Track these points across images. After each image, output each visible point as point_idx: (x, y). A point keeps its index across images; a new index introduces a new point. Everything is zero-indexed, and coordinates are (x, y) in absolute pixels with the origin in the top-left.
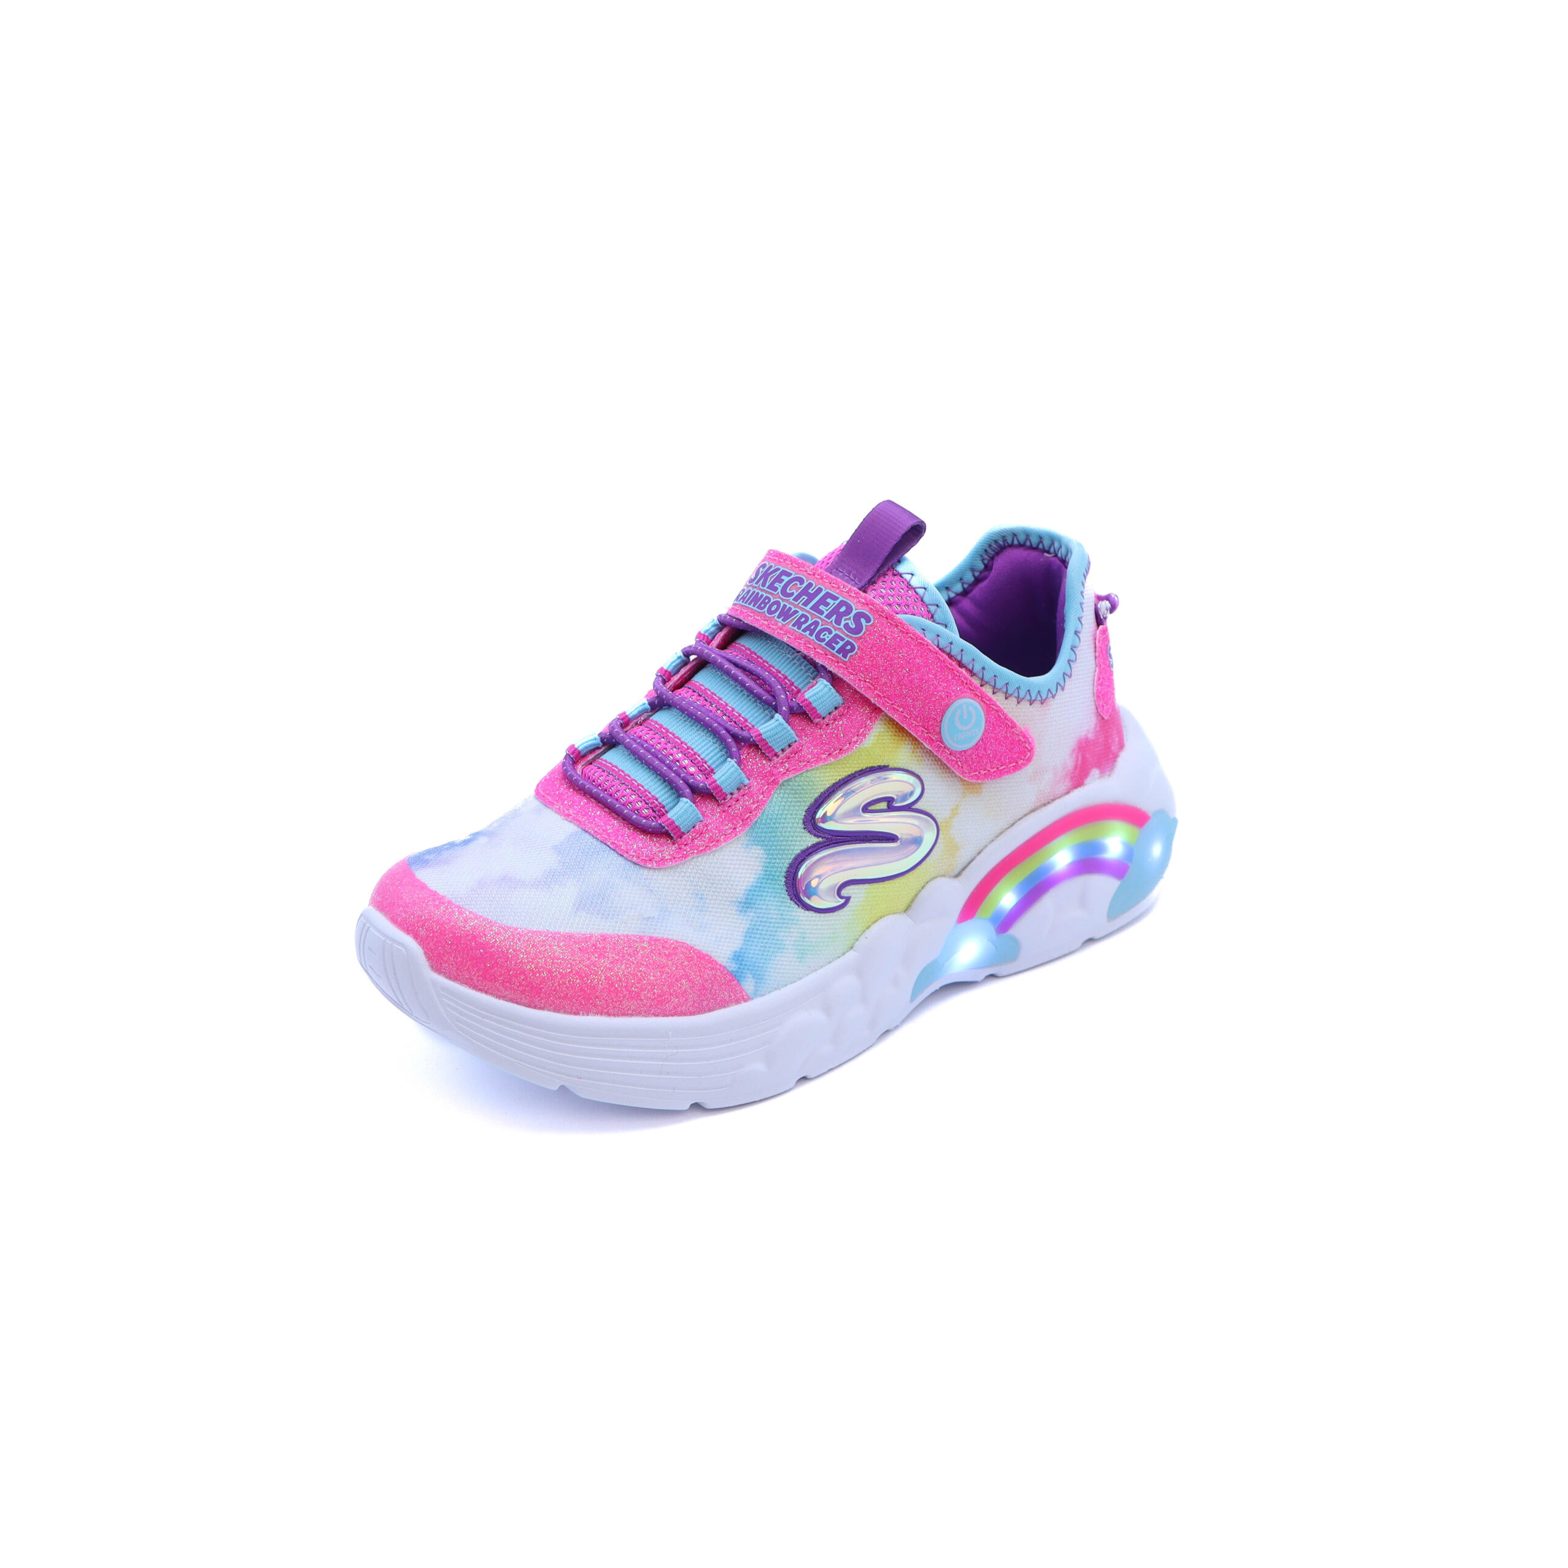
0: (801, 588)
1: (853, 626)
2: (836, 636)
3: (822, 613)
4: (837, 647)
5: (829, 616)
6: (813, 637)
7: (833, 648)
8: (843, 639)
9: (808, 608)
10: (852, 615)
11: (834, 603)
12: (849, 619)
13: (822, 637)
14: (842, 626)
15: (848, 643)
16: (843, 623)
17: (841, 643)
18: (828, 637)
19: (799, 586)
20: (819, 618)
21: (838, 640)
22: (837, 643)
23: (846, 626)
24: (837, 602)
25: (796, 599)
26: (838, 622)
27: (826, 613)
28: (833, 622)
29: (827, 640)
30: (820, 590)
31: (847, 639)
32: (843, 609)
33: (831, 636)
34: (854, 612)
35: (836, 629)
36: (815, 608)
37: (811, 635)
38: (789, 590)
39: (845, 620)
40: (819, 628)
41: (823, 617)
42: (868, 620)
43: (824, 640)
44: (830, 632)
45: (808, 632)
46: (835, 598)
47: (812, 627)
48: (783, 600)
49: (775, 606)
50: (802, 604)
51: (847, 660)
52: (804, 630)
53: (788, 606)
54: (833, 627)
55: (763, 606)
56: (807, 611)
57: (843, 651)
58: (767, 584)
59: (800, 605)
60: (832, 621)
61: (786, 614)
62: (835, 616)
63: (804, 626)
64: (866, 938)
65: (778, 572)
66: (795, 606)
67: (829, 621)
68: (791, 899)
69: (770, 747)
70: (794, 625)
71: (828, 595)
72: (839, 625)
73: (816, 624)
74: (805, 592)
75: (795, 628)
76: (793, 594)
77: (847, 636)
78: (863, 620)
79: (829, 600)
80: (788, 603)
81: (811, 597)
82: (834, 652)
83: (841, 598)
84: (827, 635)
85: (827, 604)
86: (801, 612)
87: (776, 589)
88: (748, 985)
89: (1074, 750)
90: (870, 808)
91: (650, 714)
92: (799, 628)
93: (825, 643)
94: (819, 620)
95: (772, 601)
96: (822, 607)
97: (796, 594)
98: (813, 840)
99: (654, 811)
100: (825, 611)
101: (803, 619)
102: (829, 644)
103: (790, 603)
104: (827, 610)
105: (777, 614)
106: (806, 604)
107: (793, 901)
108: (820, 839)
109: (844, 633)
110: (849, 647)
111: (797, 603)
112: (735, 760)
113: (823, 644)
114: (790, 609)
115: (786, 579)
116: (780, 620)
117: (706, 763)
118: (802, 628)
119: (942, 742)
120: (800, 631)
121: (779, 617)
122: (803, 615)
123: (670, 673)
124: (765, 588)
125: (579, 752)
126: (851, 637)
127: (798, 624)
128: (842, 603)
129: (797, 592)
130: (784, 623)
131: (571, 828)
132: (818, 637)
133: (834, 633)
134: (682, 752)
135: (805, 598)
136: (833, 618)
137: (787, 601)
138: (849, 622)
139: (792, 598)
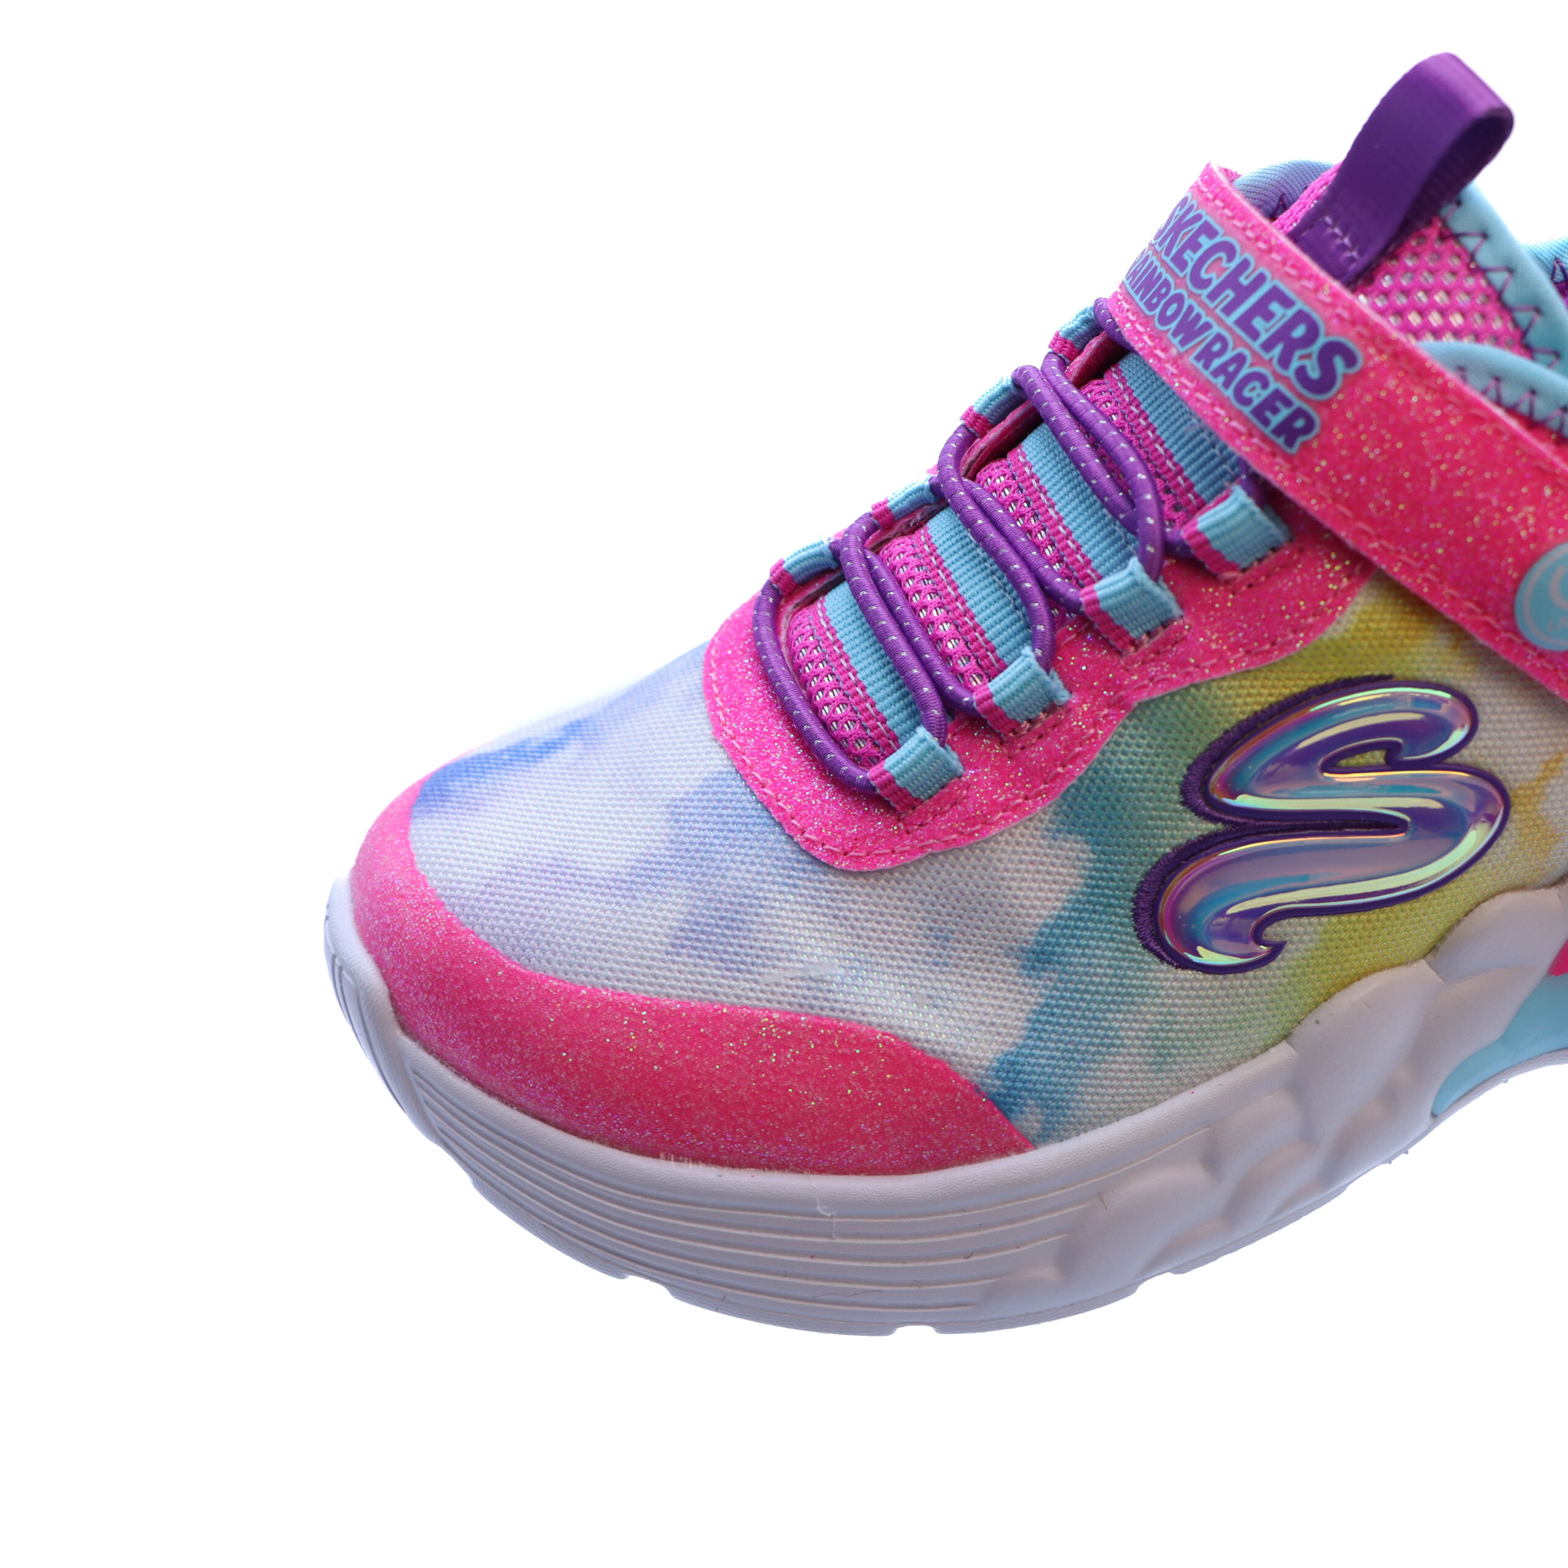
0: (1226, 269)
1: (1315, 375)
2: (1277, 394)
3: (1254, 334)
4: (1276, 420)
5: (1268, 346)
6: (1229, 393)
7: (1266, 422)
8: (1288, 403)
9: (1230, 320)
10: (1316, 348)
11: (1284, 316)
12: (1309, 356)
13: (1246, 393)
14: (1291, 373)
15: (1299, 413)
16: (1295, 364)
17: (1285, 413)
18: (1258, 395)
19: (1224, 264)
20: (1248, 347)
21: (1278, 404)
22: (1275, 411)
23: (1301, 372)
24: (1291, 312)
25: (1213, 296)
26: (1285, 361)
27: (1264, 337)
28: (1275, 362)
29: (1256, 402)
30: (1260, 279)
31: (1298, 403)
32: (1299, 332)
33: (1265, 394)
34: (1322, 341)
35: (1278, 377)
36: (1245, 323)
37: (1226, 385)
38: (1206, 272)
39: (1302, 357)
40: (1245, 371)
41: (1256, 345)
42: (1350, 359)
43: (1247, 402)
44: (1265, 385)
45: (1221, 379)
46: (1287, 302)
47: (1231, 368)
48: (1191, 294)
49: (1174, 306)
50: (1222, 310)
51: (1294, 450)
52: (1215, 373)
53: (1198, 309)
54: (1274, 372)
55: (1154, 301)
56: (1229, 329)
57: (1286, 430)
58: (1174, 251)
59: (1218, 311)
60: (1272, 358)
61: (1189, 329)
62: (1281, 345)
63: (1216, 363)
65: (1197, 225)
66: (1210, 312)
67: (1267, 356)
68: (1146, 946)
69: (1118, 627)
70: (1198, 358)
71: (1275, 294)
72: (1287, 369)
73: (1240, 360)
74: (1231, 281)
75: (1199, 365)
76: (1209, 281)
77: (1300, 396)
78: (1339, 363)
79: (1274, 307)
80: (1197, 302)
81: (1243, 293)
82: (1267, 431)
83: (1300, 305)
84: (1258, 390)
85: (1268, 316)
86: (1216, 329)
87: (1181, 264)
88: (1029, 1121)
90: (1343, 763)
91: (934, 508)
92: (1206, 366)
93: (1251, 408)
94: (1246, 352)
95: (1173, 292)
96: (1258, 323)
97: (1215, 283)
98: (1199, 827)
99: (875, 745)
100: (1263, 332)
101: (1217, 347)
102: (1259, 412)
103: (1202, 304)
104: (1267, 331)
105: (1173, 325)
106: (1229, 310)
107: (1151, 950)
108: (1220, 826)
109: (1292, 389)
110: (1300, 423)
111: (1213, 306)
112: (1039, 652)
113: (1247, 410)
114: (1198, 316)
115: (1206, 242)
116: (1176, 341)
117: (993, 651)
118: (1212, 368)
119: (1517, 633)
120: (1207, 374)
121: (1175, 334)
122: (1219, 338)
123: (985, 420)
124: (1168, 259)
125: (791, 579)
126: (1307, 400)
127: (1207, 356)
128: (1301, 317)
129: (1218, 278)
130: (1182, 350)
131: (718, 760)
132: (1238, 392)
133: (1273, 386)
135: (1230, 294)
136: (1277, 350)
137: (1197, 297)
138: (1307, 363)
139: (1206, 292)
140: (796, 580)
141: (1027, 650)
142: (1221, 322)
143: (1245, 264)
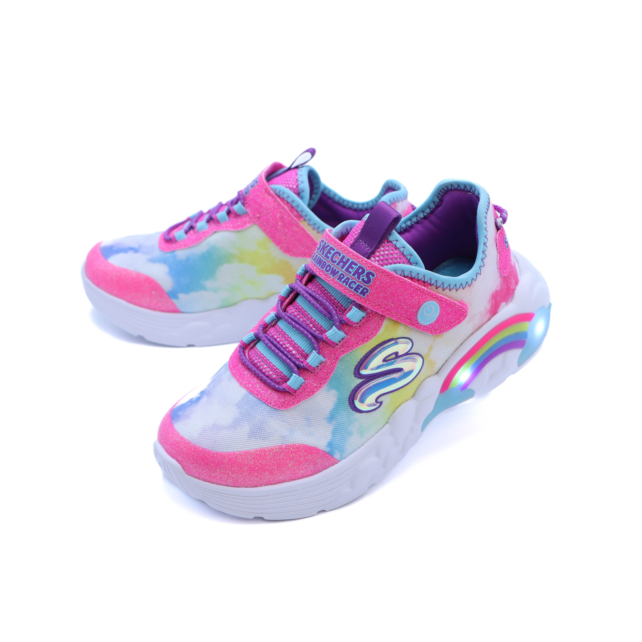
1: (366, 280)
2: (359, 285)
3: (350, 273)
4: (360, 291)
5: (354, 275)
6: (348, 286)
7: (358, 292)
8: (362, 287)
9: (344, 270)
10: (365, 274)
11: (356, 267)
12: (364, 276)
13: (351, 286)
14: (361, 280)
15: (365, 289)
16: (361, 278)
17: (361, 289)
18: (354, 286)
19: (338, 257)
20: (350, 276)
21: (359, 287)
22: (359, 289)
23: (363, 279)
24: (357, 267)
25: (338, 264)
26: (359, 278)
27: (352, 273)
29: (354, 288)
30: (348, 260)
31: (364, 287)
32: (360, 271)
33: (356, 285)
34: (366, 272)
35: (358, 282)
36: (347, 270)
37: (346, 285)
38: (335, 259)
39: (362, 276)
40: (350, 281)
41: (351, 275)
42: (373, 275)
43: (352, 288)
44: (355, 284)
45: (345, 283)
46: (356, 265)
47: (347, 281)
48: (332, 264)
49: (329, 268)
50: (341, 268)
51: (365, 297)
52: (343, 282)
54: (357, 280)
55: (323, 266)
56: (343, 272)
57: (362, 293)
58: (325, 254)
59: (340, 268)
60: (356, 277)
61: (334, 273)
62: (357, 274)
63: (343, 280)
64: (393, 417)
65: (329, 247)
66: (338, 268)
67: (354, 277)
68: (353, 410)
69: (333, 342)
70: (338, 279)
71: (352, 263)
72: (360, 279)
73: (348, 279)
74: (341, 261)
75: (339, 281)
76: (336, 261)
77: (364, 285)
78: (371, 276)
79: (353, 266)
80: (334, 266)
81: (345, 263)
82: (358, 294)
83: (359, 265)
84: (354, 285)
85: (352, 268)
86: (340, 272)
87: (328, 258)
88: (337, 456)
89: (490, 300)
90: (387, 359)
91: (277, 320)
92: (340, 281)
93: (353, 289)
94: (349, 277)
95: (327, 264)
96: (350, 270)
97: (337, 261)
98: (360, 381)
99: (281, 379)
100: (352, 272)
101: (342, 276)
102: (355, 290)
103: (335, 267)
104: (353, 271)
105: (330, 272)
106: (343, 267)
107: (354, 410)
108: (364, 380)
109: (362, 284)
110: (365, 291)
111: (338, 267)
112: (316, 351)
113: (353, 290)
114: (335, 270)
115: (333, 252)
116: (331, 276)
117: (304, 351)
118: (342, 281)
119: (418, 324)
120: (341, 283)
121: (331, 274)
122: (342, 274)
123: (285, 297)
124: (324, 256)
125: (246, 344)
126: (366, 286)
127: (340, 279)
128: (360, 267)
129: (338, 260)
130: (333, 278)
131: (244, 391)
132: (350, 286)
133: (357, 284)
134: (292, 346)
135: (342, 264)
136: (356, 276)
137: (334, 265)
138: (364, 277)
139: (336, 264)
140: (247, 344)
141: (314, 351)
142: (341, 271)
143: (344, 257)
